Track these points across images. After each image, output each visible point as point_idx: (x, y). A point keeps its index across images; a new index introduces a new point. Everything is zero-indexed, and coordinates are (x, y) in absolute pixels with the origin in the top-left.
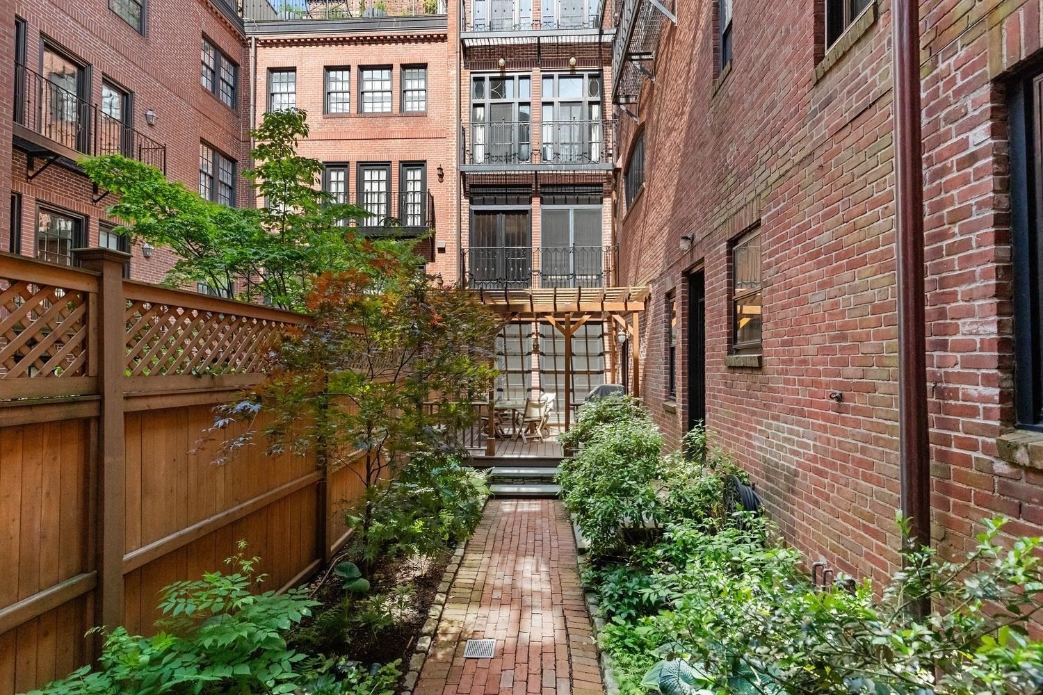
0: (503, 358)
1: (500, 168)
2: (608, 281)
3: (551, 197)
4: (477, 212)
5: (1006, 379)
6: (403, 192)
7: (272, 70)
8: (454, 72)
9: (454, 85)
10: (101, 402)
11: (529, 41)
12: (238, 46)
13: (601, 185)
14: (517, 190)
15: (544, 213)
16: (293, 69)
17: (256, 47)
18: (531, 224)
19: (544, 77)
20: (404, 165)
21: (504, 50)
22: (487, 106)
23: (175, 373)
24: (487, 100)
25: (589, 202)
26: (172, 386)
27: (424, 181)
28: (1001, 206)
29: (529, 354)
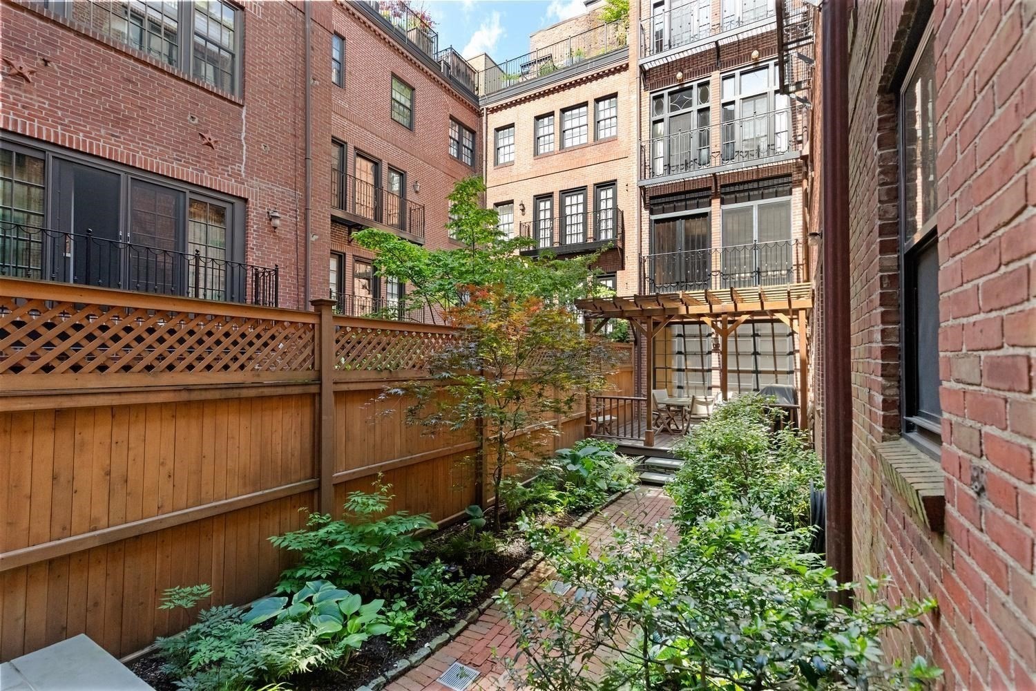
0: (683, 357)
1: (678, 177)
2: (798, 276)
3: (733, 196)
4: (657, 221)
5: (890, 387)
6: (597, 210)
7: (498, 130)
8: (635, 97)
9: (635, 109)
10: (321, 384)
11: (707, 47)
12: (475, 117)
13: (790, 175)
14: (696, 195)
15: (725, 213)
16: (512, 125)
17: (487, 115)
18: (711, 225)
19: (724, 79)
20: (598, 187)
21: (681, 64)
22: (666, 121)
23: (366, 369)
24: (666, 114)
25: (776, 195)
26: (363, 377)
27: (615, 198)
28: (887, 216)
29: (710, 353)
